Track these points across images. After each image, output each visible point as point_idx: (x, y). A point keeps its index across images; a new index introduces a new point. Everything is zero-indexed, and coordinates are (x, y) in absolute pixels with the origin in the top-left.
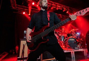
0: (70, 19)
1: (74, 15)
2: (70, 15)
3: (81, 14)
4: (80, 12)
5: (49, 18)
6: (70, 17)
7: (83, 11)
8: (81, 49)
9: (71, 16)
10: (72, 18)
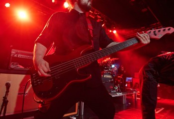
0: (139, 40)
1: (146, 34)
2: (139, 34)
3: (155, 35)
4: (154, 32)
5: (91, 32)
6: (139, 37)
7: (159, 31)
8: (120, 92)
9: (141, 35)
10: (142, 40)
